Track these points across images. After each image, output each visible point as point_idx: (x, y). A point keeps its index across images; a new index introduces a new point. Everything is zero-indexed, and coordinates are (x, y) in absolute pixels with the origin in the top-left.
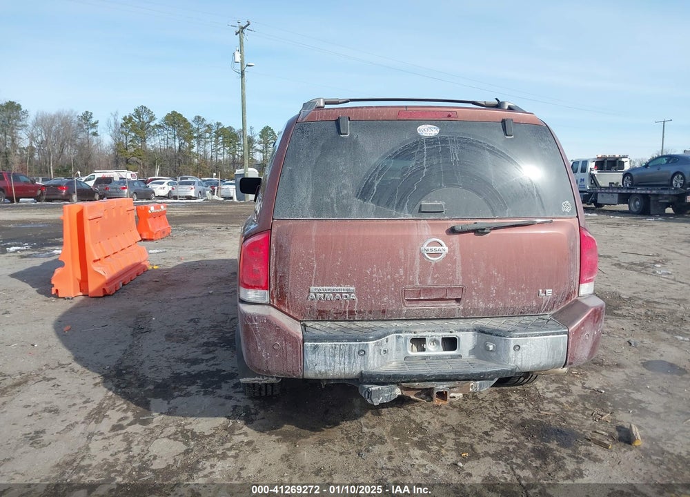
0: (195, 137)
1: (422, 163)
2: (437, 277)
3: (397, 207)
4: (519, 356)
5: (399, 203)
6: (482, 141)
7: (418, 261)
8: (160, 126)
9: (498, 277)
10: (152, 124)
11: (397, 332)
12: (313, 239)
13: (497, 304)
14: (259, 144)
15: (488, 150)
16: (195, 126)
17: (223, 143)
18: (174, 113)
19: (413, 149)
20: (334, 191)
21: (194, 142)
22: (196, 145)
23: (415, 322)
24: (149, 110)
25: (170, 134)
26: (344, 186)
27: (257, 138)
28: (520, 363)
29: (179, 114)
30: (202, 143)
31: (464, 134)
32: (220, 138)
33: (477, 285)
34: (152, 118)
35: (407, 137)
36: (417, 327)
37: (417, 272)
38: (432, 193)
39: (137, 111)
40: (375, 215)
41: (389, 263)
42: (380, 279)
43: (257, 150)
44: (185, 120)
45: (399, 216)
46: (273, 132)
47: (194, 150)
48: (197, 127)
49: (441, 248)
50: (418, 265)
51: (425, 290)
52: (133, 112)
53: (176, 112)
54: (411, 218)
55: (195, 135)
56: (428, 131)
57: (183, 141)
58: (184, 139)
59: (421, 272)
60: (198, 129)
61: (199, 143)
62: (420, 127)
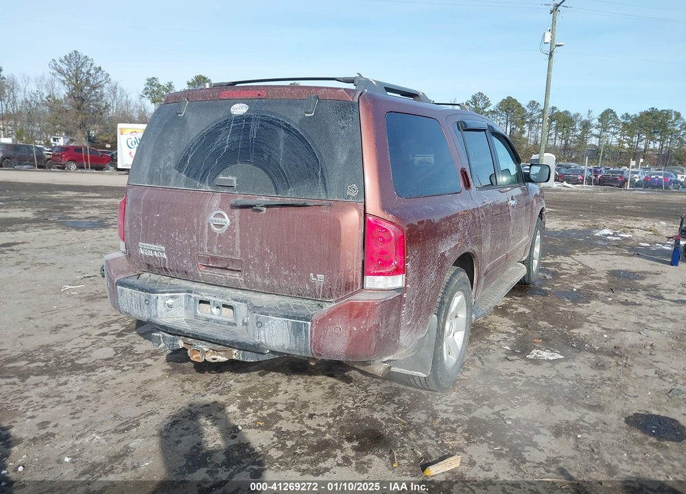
0: (527, 122)
1: (225, 140)
2: (221, 247)
3: (201, 179)
4: (262, 332)
5: (202, 176)
6: (281, 119)
7: (206, 230)
8: (494, 112)
9: (271, 254)
10: (486, 110)
11: (188, 292)
12: (142, 203)
13: (272, 282)
14: (596, 128)
15: (284, 128)
16: (529, 111)
17: (557, 128)
18: (509, 98)
19: (222, 127)
20: (163, 163)
21: (526, 127)
22: (527, 131)
23: (211, 286)
24: (485, 97)
25: (503, 119)
26: (169, 159)
27: (595, 122)
28: (263, 340)
29: (515, 100)
30: (534, 128)
31: (268, 112)
32: (554, 123)
33: (254, 260)
34: (487, 104)
35: (221, 116)
36: (203, 291)
37: (206, 240)
38: (228, 168)
39: (474, 98)
40: (185, 186)
41: (186, 229)
42: (181, 242)
43: (594, 135)
44: (519, 105)
45: (202, 187)
46: (615, 116)
47: (525, 136)
48: (530, 112)
49: (223, 220)
50: (206, 234)
51: (212, 258)
52: (470, 99)
53: (511, 98)
54: (210, 190)
55: (528, 120)
56: (239, 109)
57: (515, 127)
58: (516, 124)
59: (208, 241)
60: (531, 114)
61: (530, 129)
62: (234, 106)
